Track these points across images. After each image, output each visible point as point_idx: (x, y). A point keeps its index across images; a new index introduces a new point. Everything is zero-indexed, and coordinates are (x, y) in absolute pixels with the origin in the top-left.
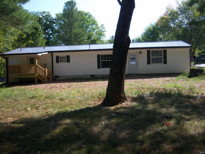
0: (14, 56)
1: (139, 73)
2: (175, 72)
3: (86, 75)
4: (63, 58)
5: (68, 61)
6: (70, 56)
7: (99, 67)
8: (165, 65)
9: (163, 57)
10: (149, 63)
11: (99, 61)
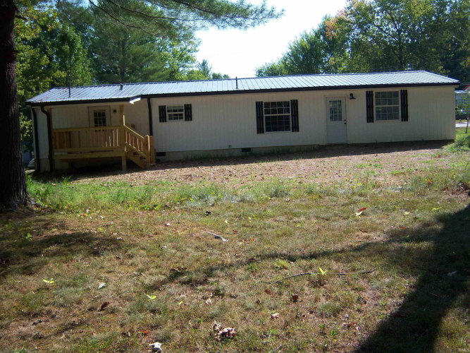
0: (65, 106)
1: (349, 143)
2: (425, 140)
3: (230, 149)
4: (175, 111)
5: (189, 117)
6: (193, 107)
7: (260, 130)
8: (404, 123)
9: (400, 106)
10: (370, 119)
11: (259, 117)
